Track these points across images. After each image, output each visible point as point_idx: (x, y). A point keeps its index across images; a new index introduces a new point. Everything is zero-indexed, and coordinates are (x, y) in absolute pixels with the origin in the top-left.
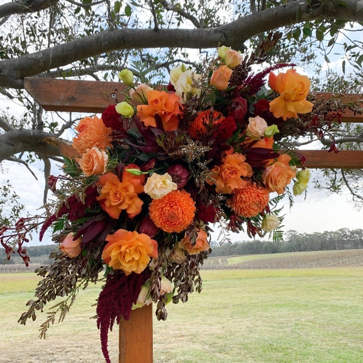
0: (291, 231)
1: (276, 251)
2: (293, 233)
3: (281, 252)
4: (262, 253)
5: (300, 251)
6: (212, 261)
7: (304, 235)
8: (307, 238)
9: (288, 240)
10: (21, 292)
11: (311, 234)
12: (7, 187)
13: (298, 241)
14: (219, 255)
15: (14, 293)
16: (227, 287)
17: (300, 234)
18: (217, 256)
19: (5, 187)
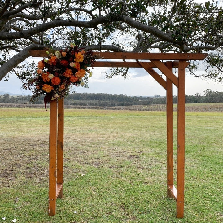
0: (207, 90)
1: (197, 102)
2: (209, 91)
3: (200, 103)
4: (188, 103)
5: (213, 102)
6: (156, 107)
7: (216, 92)
8: (218, 94)
9: (205, 95)
10: (46, 117)
11: (221, 92)
12: (33, 64)
13: (212, 96)
14: (161, 103)
15: (42, 117)
16: (154, 119)
17: (214, 92)
18: (159, 104)
19: (32, 64)
